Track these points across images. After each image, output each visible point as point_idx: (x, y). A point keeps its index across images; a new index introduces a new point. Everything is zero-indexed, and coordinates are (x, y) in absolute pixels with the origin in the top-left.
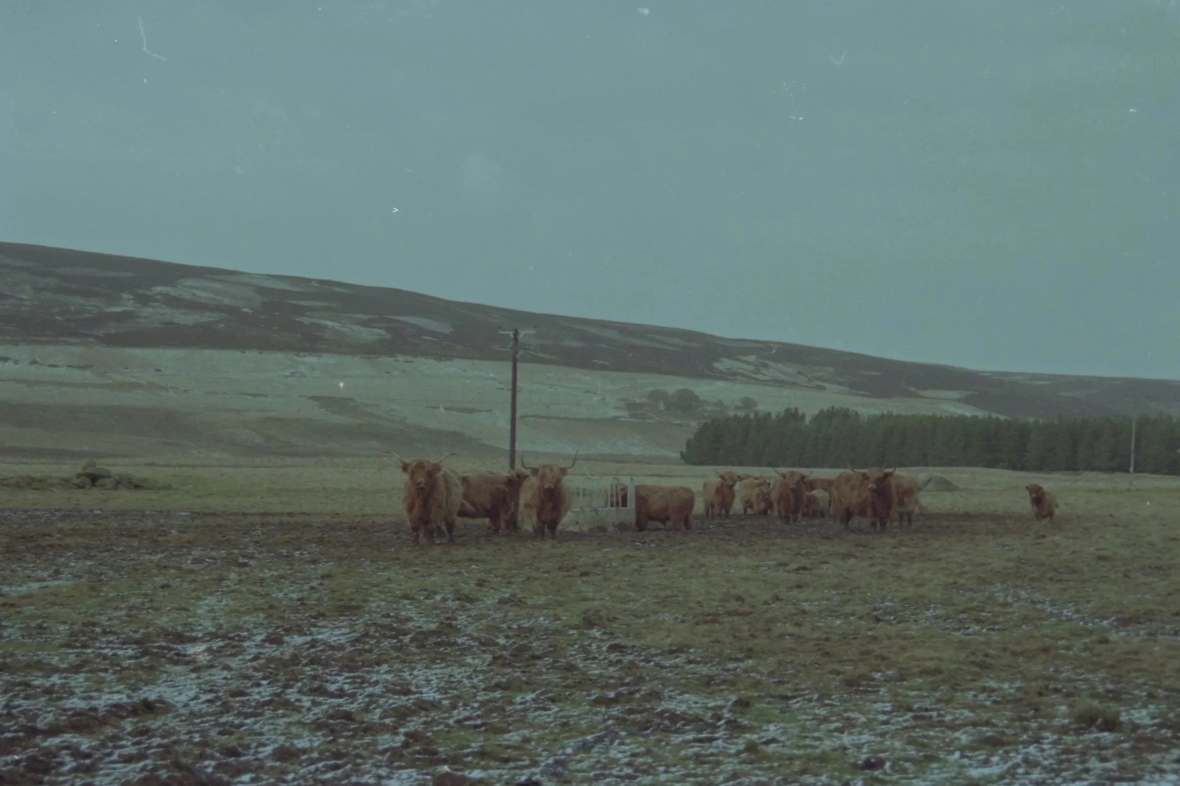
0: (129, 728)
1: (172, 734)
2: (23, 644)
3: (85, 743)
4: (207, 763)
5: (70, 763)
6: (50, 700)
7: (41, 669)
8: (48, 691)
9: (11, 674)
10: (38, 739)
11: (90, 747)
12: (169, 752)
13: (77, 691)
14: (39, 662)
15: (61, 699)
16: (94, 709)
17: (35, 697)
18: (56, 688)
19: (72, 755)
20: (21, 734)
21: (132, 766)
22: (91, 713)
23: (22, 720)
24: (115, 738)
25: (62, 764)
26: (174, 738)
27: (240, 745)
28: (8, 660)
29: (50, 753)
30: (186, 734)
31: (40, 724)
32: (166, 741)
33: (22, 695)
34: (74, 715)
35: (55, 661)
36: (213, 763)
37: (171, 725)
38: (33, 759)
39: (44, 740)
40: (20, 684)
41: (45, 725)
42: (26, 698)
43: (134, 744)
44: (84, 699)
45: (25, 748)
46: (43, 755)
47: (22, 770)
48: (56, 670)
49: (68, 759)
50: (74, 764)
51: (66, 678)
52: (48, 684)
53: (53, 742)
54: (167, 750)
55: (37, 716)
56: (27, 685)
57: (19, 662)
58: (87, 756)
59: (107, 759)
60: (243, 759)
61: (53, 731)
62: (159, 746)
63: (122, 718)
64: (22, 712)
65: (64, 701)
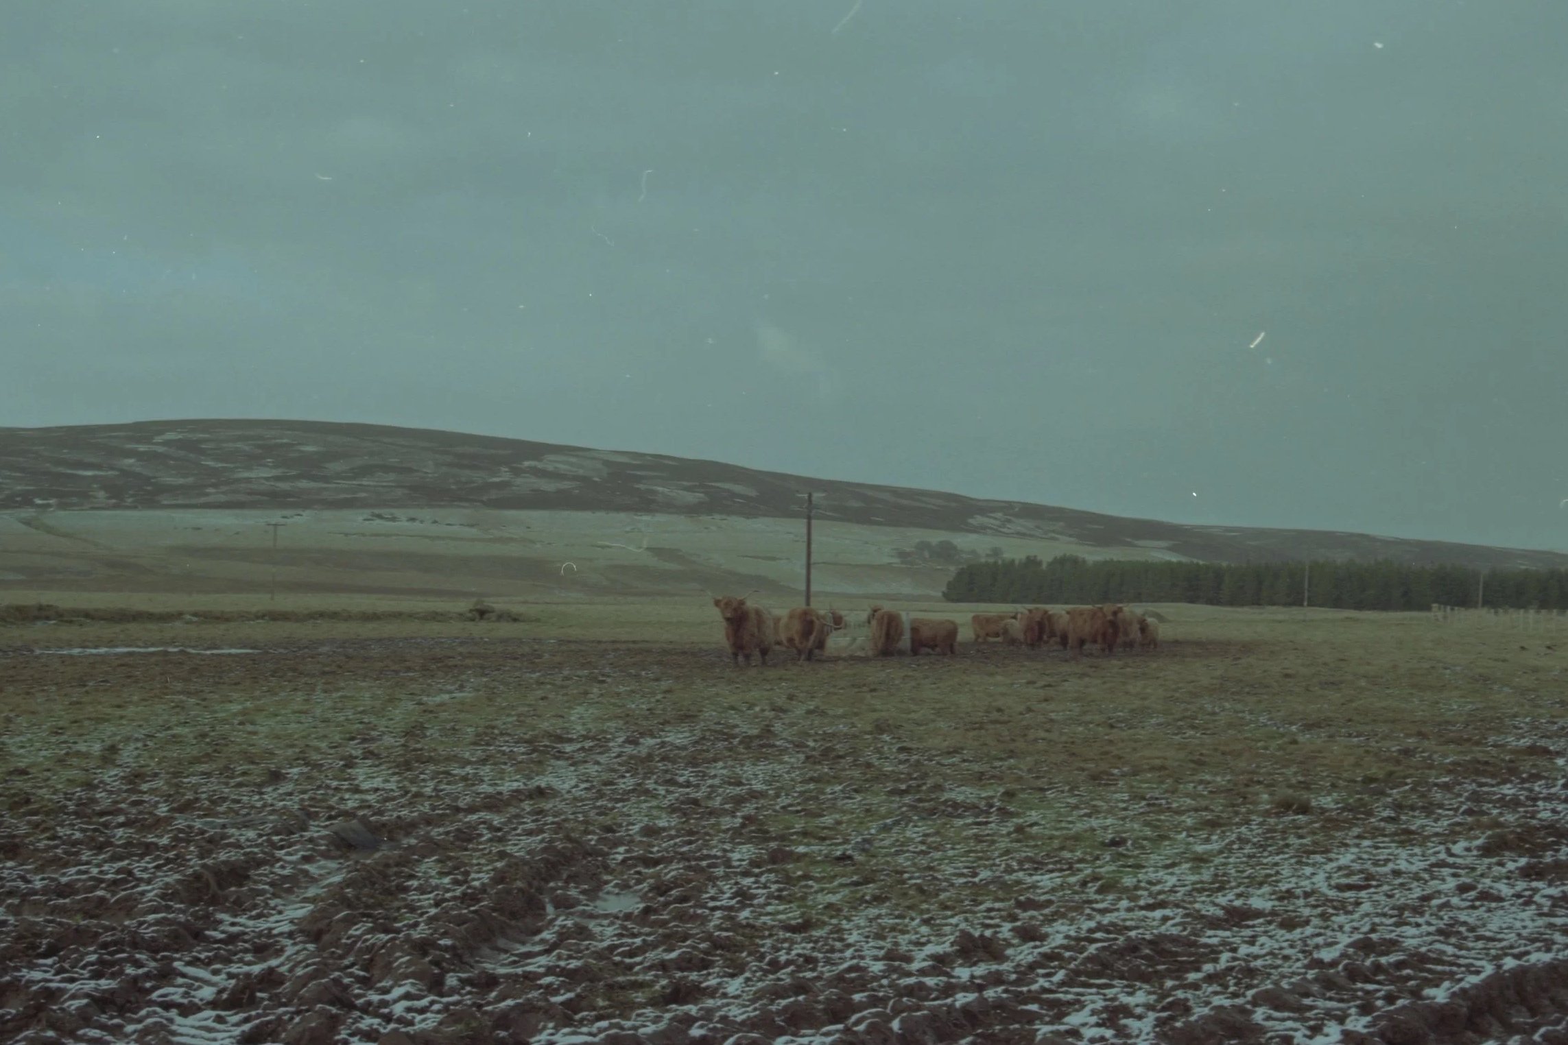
0: (528, 809)
1: (561, 814)
2: (442, 742)
3: (497, 820)
4: (590, 837)
5: (487, 836)
6: (467, 785)
7: (456, 762)
8: (465, 778)
9: (435, 765)
10: (461, 816)
11: (500, 823)
12: (561, 828)
13: (486, 779)
14: (455, 756)
15: (473, 785)
16: (500, 793)
17: (455, 783)
18: (470, 776)
19: (487, 828)
20: (448, 811)
21: (534, 838)
22: (499, 797)
23: (447, 801)
24: (517, 816)
25: (481, 835)
26: (563, 817)
27: (615, 824)
28: (432, 754)
29: (473, 827)
30: (572, 814)
31: (461, 804)
32: (556, 819)
33: (445, 781)
34: (485, 798)
35: (467, 755)
36: (596, 837)
37: (560, 807)
38: (458, 830)
39: (466, 817)
40: (443, 773)
41: (466, 804)
42: (448, 783)
43: (533, 821)
44: (491, 785)
45: (452, 822)
46: (467, 828)
47: (451, 839)
48: (469, 763)
49: (485, 832)
50: (489, 836)
51: (477, 769)
52: (463, 774)
53: (473, 817)
54: (559, 827)
55: (458, 798)
56: (448, 773)
57: (440, 755)
58: (499, 830)
59: (514, 833)
60: (617, 834)
61: (471, 810)
62: (553, 823)
63: (521, 801)
64: (447, 795)
65: (476, 787)
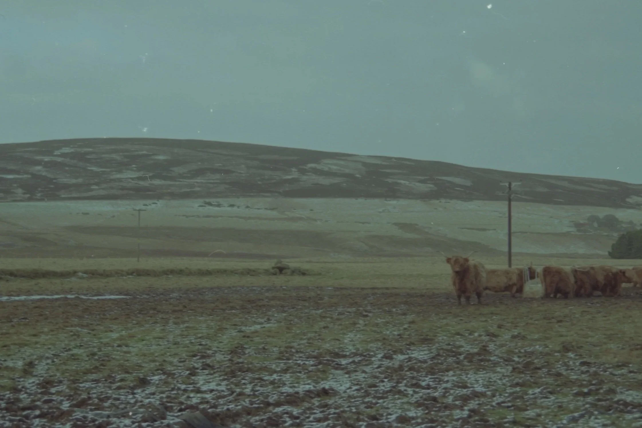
0: (317, 404)
1: (340, 407)
2: (256, 358)
3: (296, 411)
4: (361, 423)
5: (289, 422)
6: (274, 387)
7: (267, 371)
8: (272, 383)
9: (252, 373)
10: (271, 408)
11: (298, 413)
12: (340, 417)
13: (287, 383)
14: (266, 367)
15: (279, 387)
16: (297, 393)
17: (266, 386)
18: (276, 381)
19: (289, 417)
20: (262, 405)
21: (321, 424)
22: (297, 395)
23: (261, 398)
24: (309, 409)
25: (285, 422)
26: (342, 409)
27: (379, 414)
28: (250, 366)
29: (279, 416)
30: (347, 407)
31: (271, 400)
32: (337, 411)
33: (259, 384)
34: (287, 396)
35: (274, 366)
36: (365, 424)
37: (339, 402)
38: (270, 418)
39: (274, 409)
40: (257, 379)
41: (274, 400)
42: (261, 386)
43: (321, 412)
44: (291, 387)
45: (265, 413)
46: (275, 417)
47: (265, 424)
48: (275, 372)
49: (288, 419)
50: (291, 422)
51: (280, 376)
52: (272, 379)
53: (279, 410)
54: (339, 416)
55: (268, 396)
56: (261, 379)
57: (255, 367)
58: (297, 418)
59: (307, 420)
60: (380, 421)
61: (278, 404)
62: (334, 413)
63: (312, 398)
64: (261, 394)
65: (281, 388)
